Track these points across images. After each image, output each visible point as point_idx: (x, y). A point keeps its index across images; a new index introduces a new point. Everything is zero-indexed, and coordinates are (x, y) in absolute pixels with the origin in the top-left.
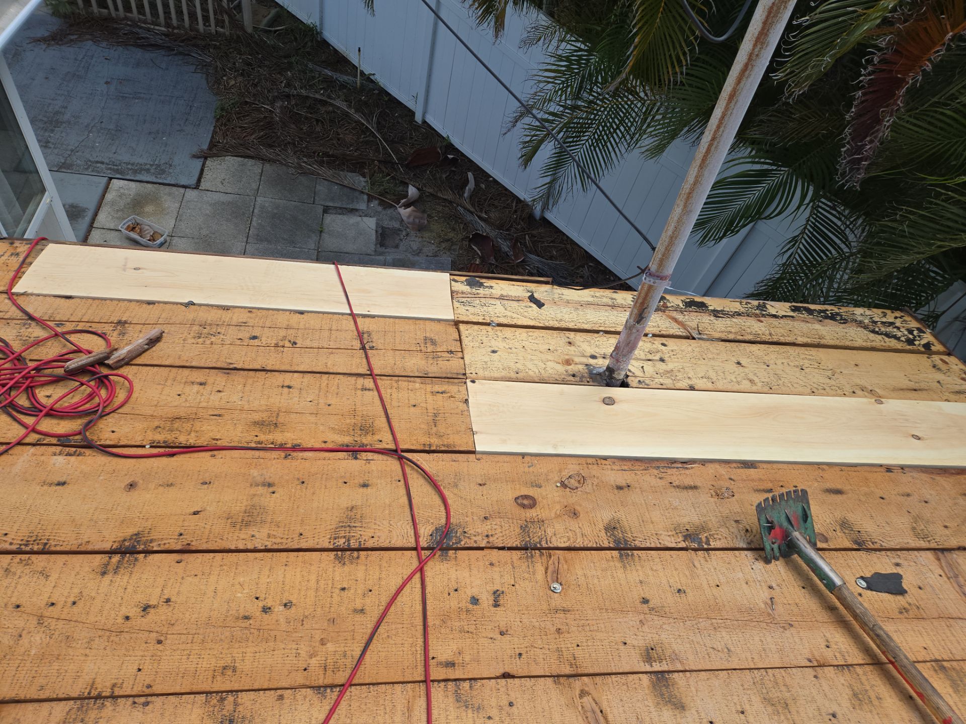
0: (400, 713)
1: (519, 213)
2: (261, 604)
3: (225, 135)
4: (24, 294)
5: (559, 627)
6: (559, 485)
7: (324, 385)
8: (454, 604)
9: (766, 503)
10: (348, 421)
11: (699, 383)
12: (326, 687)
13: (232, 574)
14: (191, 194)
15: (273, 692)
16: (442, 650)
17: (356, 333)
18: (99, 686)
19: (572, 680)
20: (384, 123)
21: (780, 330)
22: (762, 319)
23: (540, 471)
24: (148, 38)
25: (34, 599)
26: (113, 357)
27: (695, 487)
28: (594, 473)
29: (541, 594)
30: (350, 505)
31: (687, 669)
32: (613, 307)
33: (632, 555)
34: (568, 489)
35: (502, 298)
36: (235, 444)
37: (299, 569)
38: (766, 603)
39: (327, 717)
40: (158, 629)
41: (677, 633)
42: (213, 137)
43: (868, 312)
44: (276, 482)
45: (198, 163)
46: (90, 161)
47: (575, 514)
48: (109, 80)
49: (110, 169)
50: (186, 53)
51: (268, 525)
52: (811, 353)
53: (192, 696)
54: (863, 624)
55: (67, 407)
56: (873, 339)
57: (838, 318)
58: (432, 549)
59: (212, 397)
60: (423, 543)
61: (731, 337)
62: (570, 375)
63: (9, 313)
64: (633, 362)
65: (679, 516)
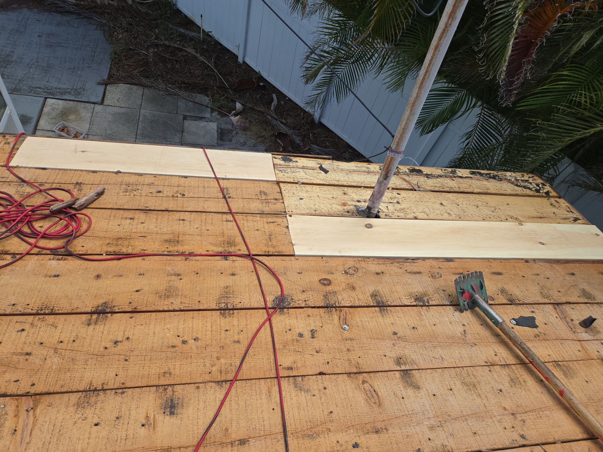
0: (264, 394)
1: (305, 120)
2: (181, 339)
3: (118, 70)
4: (17, 167)
5: (348, 348)
6: (343, 272)
7: (204, 219)
8: (289, 336)
9: (460, 279)
10: (220, 239)
11: (420, 215)
12: (222, 381)
13: (163, 324)
14: (98, 108)
15: (193, 385)
16: (285, 360)
17: (219, 189)
18: (95, 384)
19: (357, 375)
20: (219, 62)
21: (464, 185)
22: (454, 179)
23: (332, 265)
24: (64, 7)
25: (50, 339)
26: (76, 204)
27: (420, 273)
28: (363, 266)
29: (337, 331)
30: (225, 285)
31: (420, 368)
32: (369, 172)
33: (387, 309)
34: (349, 275)
35: (303, 168)
36: (156, 253)
37: (200, 320)
38: (461, 333)
39: (225, 397)
40: (124, 353)
41: (413, 350)
42: (110, 71)
43: (514, 174)
44: (182, 273)
45: (102, 88)
46: (32, 87)
47: (354, 288)
48: (40, 34)
49: (45, 92)
50: (90, 17)
51: (180, 297)
52: (482, 198)
53: (149, 388)
54: (515, 343)
55: (54, 233)
56: (517, 189)
57: (497, 178)
58: (275, 308)
59: (138, 227)
60: (269, 305)
61: (437, 189)
62: (346, 212)
63: (9, 179)
64: (382, 204)
65: (412, 288)
